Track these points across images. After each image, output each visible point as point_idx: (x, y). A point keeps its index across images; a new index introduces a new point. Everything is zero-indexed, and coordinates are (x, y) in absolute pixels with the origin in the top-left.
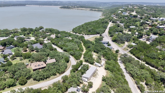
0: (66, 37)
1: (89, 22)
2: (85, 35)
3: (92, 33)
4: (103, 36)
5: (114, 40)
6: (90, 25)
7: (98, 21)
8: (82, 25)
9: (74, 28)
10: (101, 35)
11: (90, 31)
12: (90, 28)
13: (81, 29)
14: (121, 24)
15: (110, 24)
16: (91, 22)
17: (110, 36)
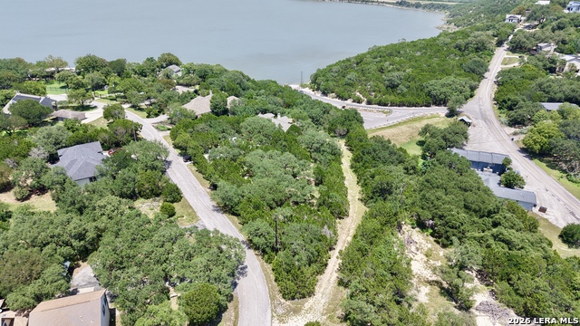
0: (264, 112)
1: (394, 45)
2: (369, 103)
3: (403, 95)
4: (467, 120)
5: (537, 147)
6: (398, 59)
7: (434, 40)
8: (356, 58)
9: (319, 70)
10: (452, 114)
11: (393, 87)
12: (396, 74)
13: (352, 75)
14: (567, 58)
15: (501, 59)
16: (403, 45)
17: (504, 118)
